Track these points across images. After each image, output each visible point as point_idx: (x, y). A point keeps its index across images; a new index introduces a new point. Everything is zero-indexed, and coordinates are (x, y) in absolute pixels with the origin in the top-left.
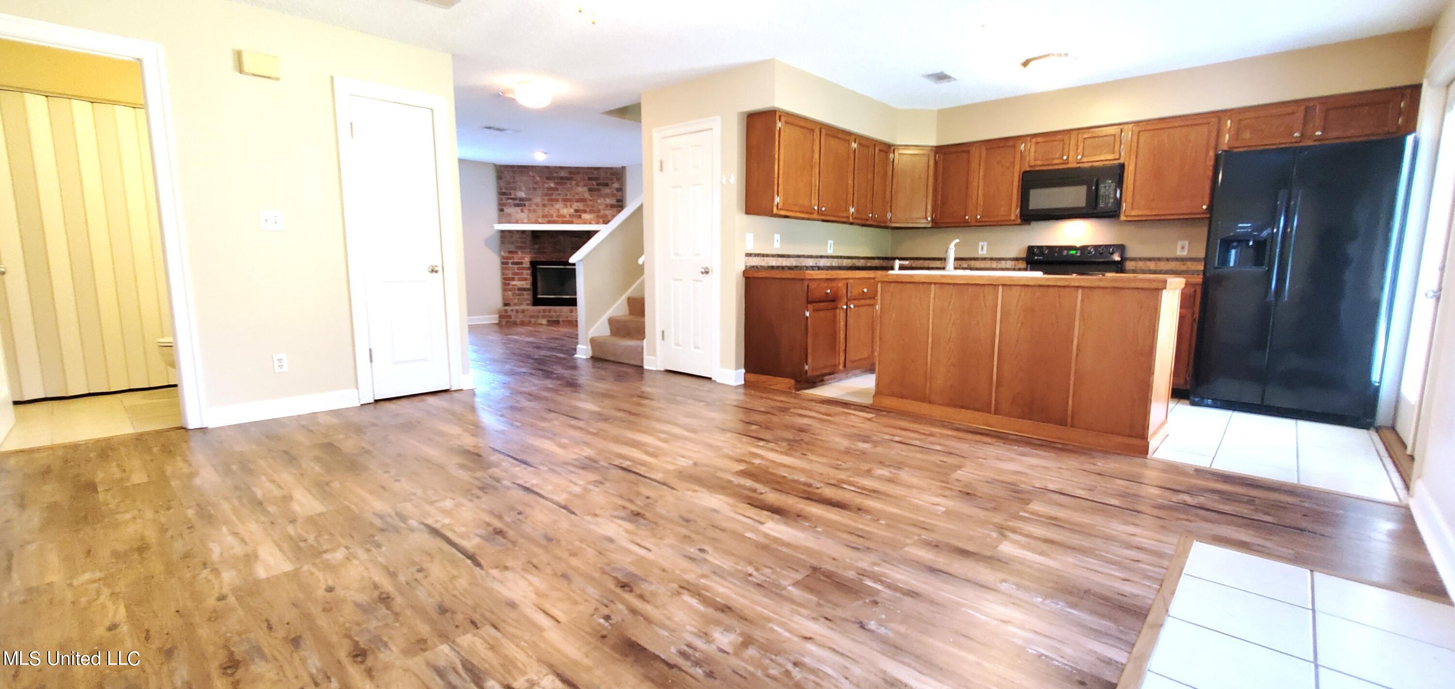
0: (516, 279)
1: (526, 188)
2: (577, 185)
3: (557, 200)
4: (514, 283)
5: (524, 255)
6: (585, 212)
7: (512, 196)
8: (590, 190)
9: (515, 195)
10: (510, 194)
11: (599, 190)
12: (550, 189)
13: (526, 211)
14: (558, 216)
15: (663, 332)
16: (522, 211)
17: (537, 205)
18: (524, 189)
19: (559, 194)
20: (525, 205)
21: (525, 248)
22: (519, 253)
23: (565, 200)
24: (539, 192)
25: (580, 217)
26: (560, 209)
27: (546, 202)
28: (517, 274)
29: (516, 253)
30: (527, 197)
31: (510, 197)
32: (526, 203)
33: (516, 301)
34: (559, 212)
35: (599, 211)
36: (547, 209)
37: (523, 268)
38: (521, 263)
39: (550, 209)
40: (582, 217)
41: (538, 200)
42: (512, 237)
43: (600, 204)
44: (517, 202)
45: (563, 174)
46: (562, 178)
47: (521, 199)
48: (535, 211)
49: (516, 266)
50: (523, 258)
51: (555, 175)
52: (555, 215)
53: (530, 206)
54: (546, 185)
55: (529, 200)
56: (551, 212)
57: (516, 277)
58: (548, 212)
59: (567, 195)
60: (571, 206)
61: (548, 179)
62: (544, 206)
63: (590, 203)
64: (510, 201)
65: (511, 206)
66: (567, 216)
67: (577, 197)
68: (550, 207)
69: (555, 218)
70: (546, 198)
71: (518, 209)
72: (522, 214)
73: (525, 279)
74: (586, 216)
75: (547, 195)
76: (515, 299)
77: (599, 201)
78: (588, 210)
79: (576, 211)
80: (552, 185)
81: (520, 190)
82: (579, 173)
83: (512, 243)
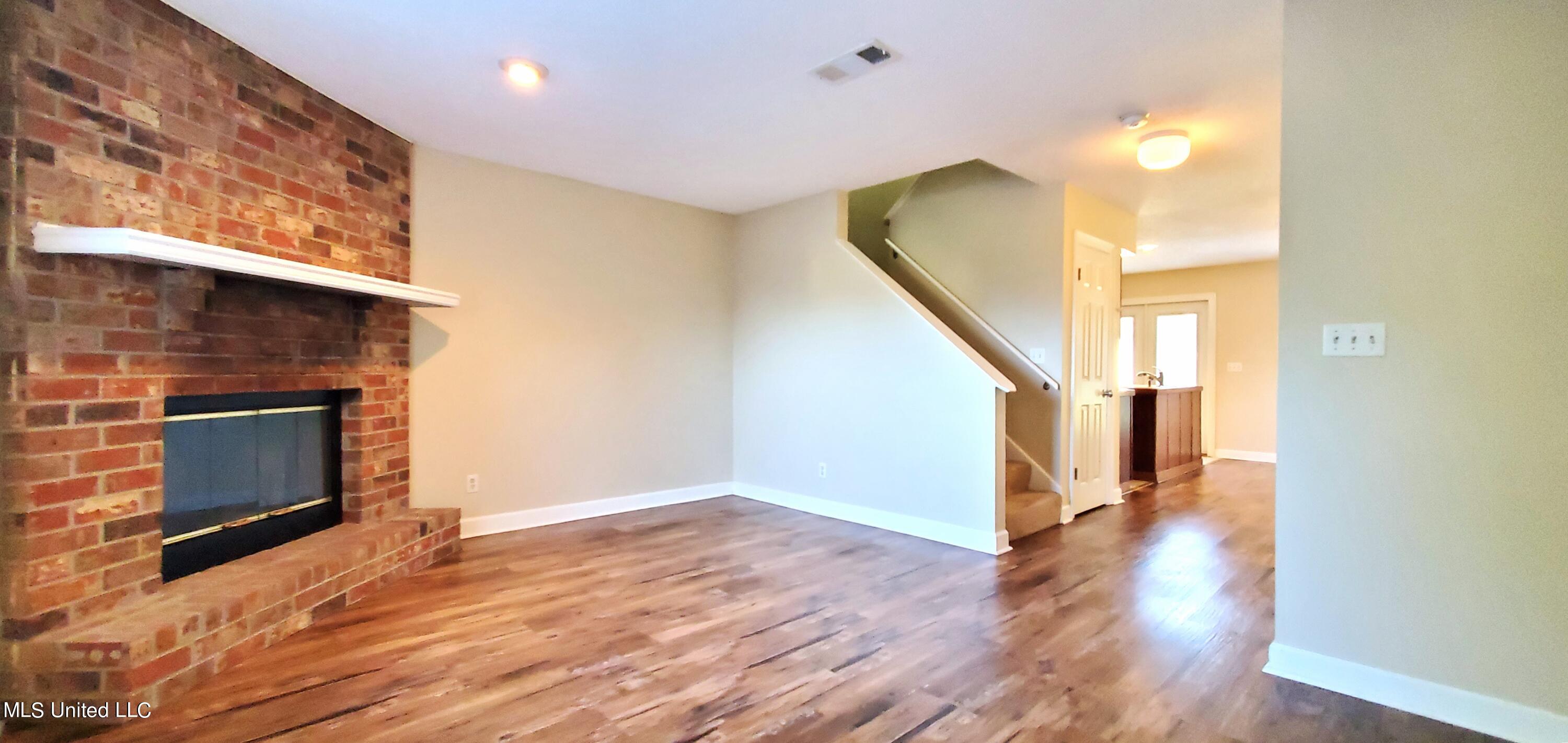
0: (101, 485)
1: (167, 97)
2: (324, 152)
3: (270, 182)
4: (89, 505)
5: (139, 375)
6: (338, 238)
7: (102, 108)
8: (352, 178)
9: (117, 109)
10: (95, 98)
11: (368, 186)
12: (246, 132)
13: (161, 191)
14: (268, 235)
15: (1076, 471)
16: (143, 186)
17: (203, 176)
18: (155, 95)
19: (277, 164)
20: (156, 164)
21: (150, 343)
22: (122, 364)
23: (294, 190)
24: (214, 129)
25: (326, 252)
26: (278, 216)
27: (234, 176)
28: (102, 461)
29: (108, 362)
30: (165, 132)
31: (90, 106)
32: (166, 160)
33: (94, 590)
34: (274, 223)
35: (367, 245)
36: (237, 204)
37: (141, 432)
38: (129, 410)
39: (249, 208)
40: (333, 255)
41: (207, 158)
42: (89, 290)
43: (372, 227)
44: (125, 140)
45: (287, 99)
46: (284, 112)
47: (140, 136)
48: (194, 199)
49: (102, 426)
50: (137, 387)
51: (266, 91)
52: (261, 230)
53: (176, 170)
54: (239, 116)
55: (177, 149)
56: (252, 216)
57: (102, 475)
58: (241, 215)
59: (296, 173)
60: (307, 216)
61: (244, 94)
62: (229, 187)
63: (350, 215)
64: (87, 124)
65: (91, 149)
66: (296, 243)
67: (321, 187)
68: (247, 199)
69: (263, 243)
70: (234, 160)
71: (127, 174)
72: (145, 199)
73: (142, 479)
74: (339, 252)
75: (237, 151)
76: (91, 579)
77: (369, 216)
78: (346, 234)
79: (319, 231)
80: (256, 123)
81: (140, 93)
82: (327, 117)
83: (88, 317)
